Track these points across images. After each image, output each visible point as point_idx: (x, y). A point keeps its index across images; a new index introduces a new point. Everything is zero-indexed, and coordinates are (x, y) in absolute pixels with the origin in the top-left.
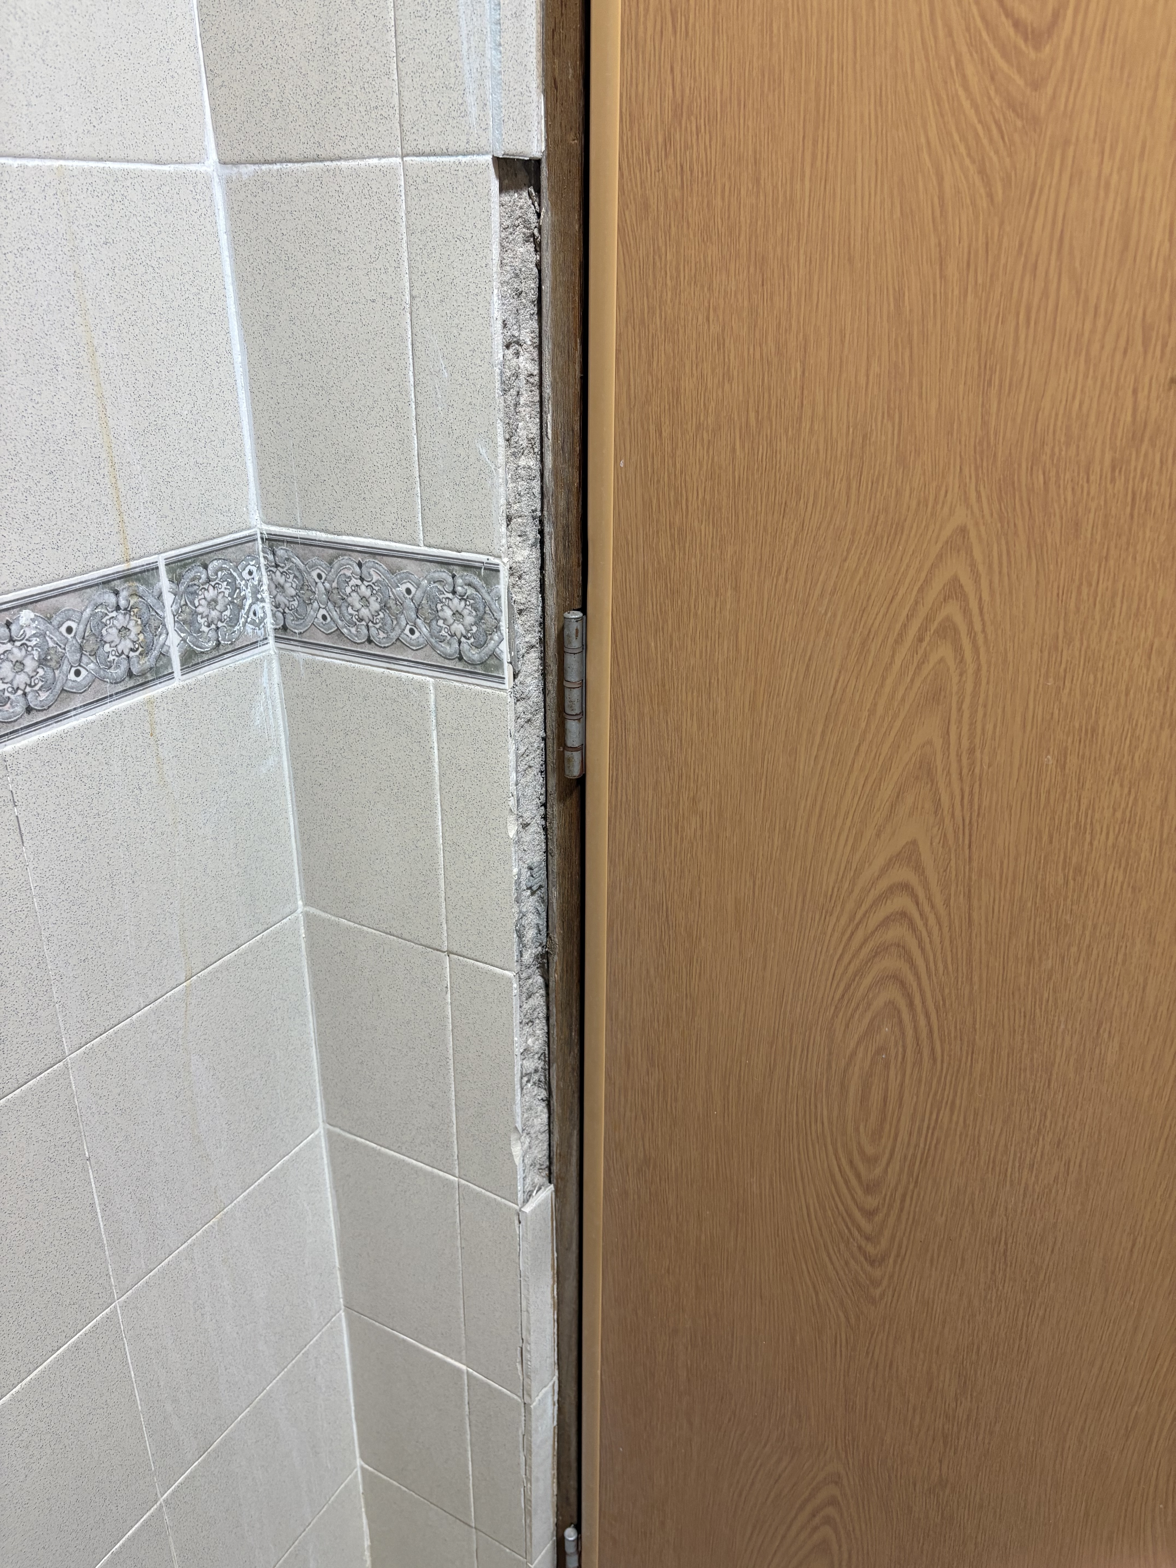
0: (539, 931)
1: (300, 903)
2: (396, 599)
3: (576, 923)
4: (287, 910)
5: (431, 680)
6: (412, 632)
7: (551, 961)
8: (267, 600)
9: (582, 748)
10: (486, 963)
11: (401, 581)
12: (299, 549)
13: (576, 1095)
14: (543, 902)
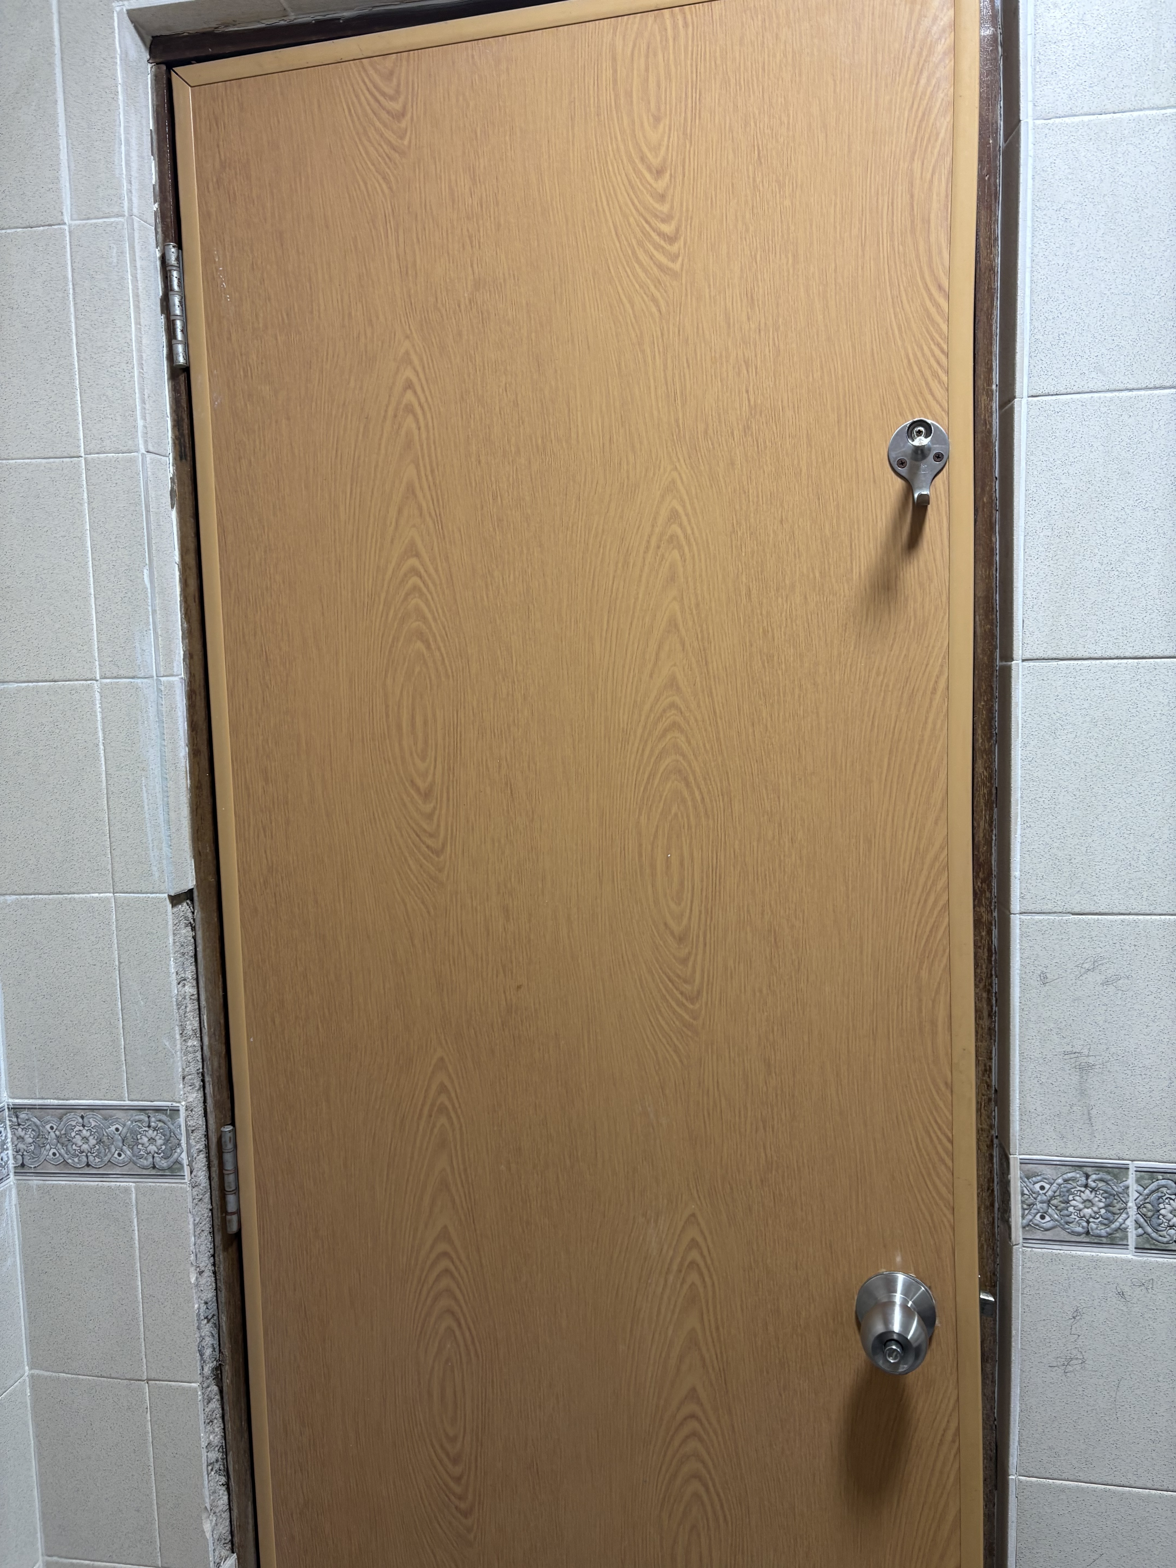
0: (214, 1349)
1: (27, 1368)
2: (108, 1136)
3: (241, 1337)
4: (18, 1375)
5: (133, 1184)
6: (119, 1155)
7: (223, 1371)
8: (10, 1148)
9: (238, 1212)
10: (177, 1381)
11: (112, 1124)
12: (38, 1113)
13: (249, 1472)
14: (215, 1327)
